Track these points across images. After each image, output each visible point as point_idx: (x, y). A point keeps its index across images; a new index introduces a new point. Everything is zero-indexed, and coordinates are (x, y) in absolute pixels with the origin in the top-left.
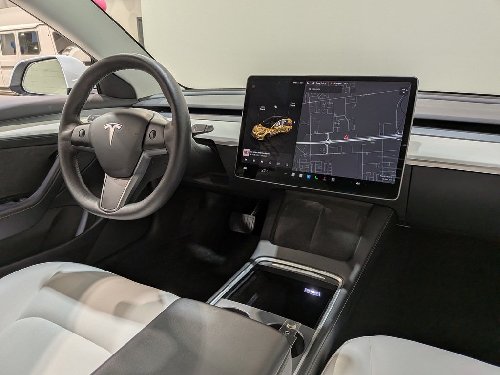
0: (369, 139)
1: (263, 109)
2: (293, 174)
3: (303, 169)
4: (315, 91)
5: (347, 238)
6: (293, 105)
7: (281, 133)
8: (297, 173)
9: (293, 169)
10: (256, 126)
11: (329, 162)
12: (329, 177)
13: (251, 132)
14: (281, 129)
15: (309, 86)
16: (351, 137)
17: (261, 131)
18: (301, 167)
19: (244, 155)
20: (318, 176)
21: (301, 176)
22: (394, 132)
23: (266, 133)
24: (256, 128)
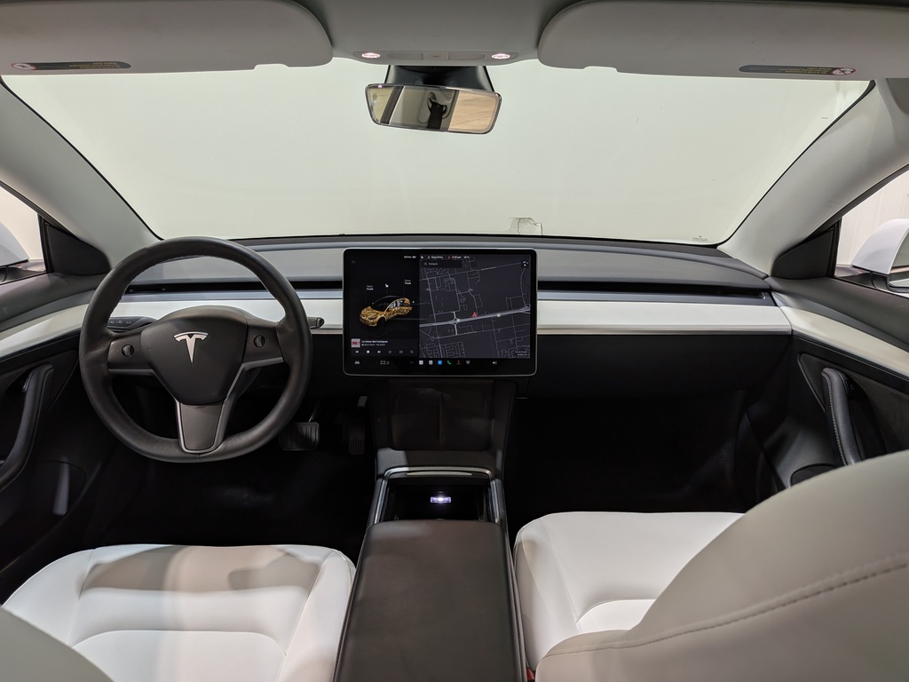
0: (499, 315)
1: (370, 288)
2: (421, 362)
3: (433, 355)
4: (432, 266)
5: (477, 424)
6: (408, 283)
7: (398, 316)
8: (426, 361)
9: (421, 356)
10: (365, 310)
11: (460, 344)
12: (463, 360)
13: (359, 317)
14: (398, 311)
15: (424, 261)
16: (479, 315)
17: (372, 315)
18: (429, 352)
19: (353, 346)
20: (450, 360)
21: (431, 362)
22: (522, 306)
23: (379, 317)
24: (364, 311)
